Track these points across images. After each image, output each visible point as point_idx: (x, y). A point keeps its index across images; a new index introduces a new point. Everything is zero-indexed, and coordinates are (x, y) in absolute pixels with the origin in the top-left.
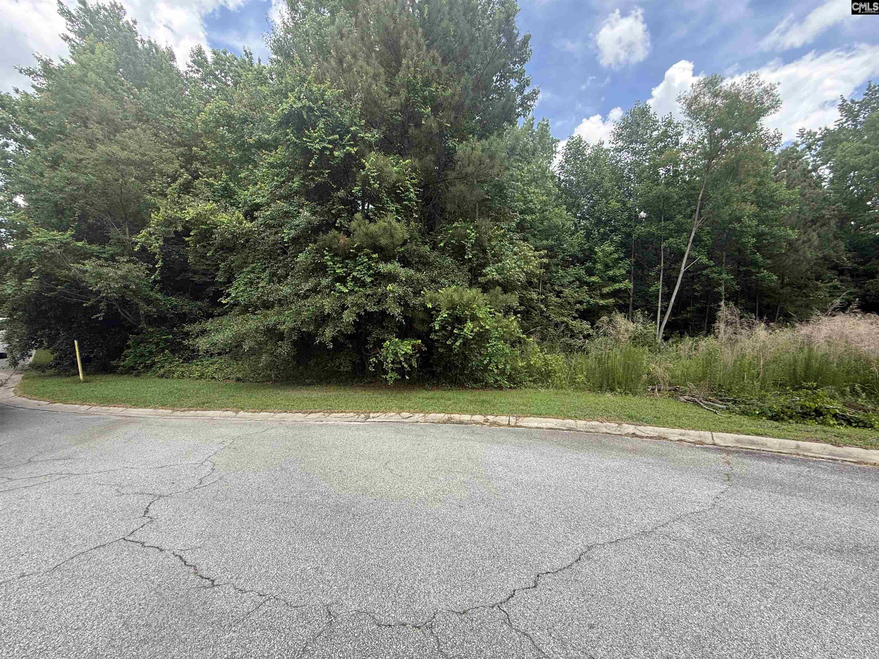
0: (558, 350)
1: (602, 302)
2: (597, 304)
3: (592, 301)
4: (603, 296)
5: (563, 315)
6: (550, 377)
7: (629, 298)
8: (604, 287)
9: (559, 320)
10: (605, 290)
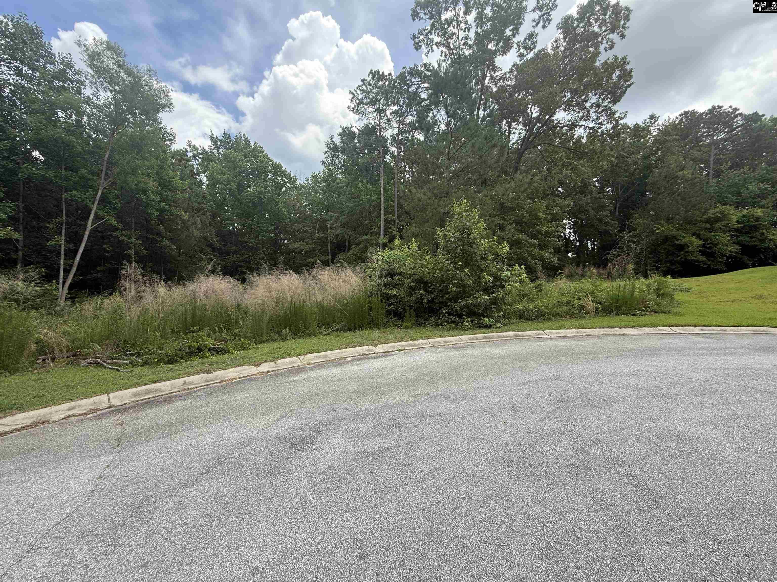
7: (16, 251)
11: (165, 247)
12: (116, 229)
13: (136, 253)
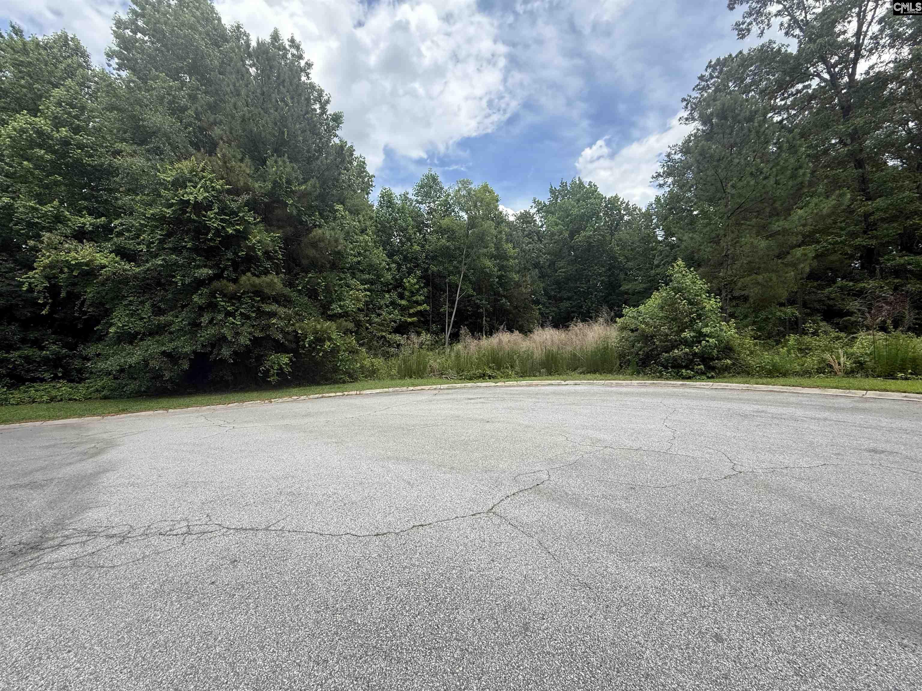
0: (380, 356)
1: (409, 320)
2: (406, 321)
3: (403, 319)
4: (411, 316)
5: (382, 331)
6: (375, 373)
7: (429, 315)
8: (411, 308)
9: (379, 334)
10: (411, 311)
11: (503, 304)
12: (473, 296)
13: (486, 310)
